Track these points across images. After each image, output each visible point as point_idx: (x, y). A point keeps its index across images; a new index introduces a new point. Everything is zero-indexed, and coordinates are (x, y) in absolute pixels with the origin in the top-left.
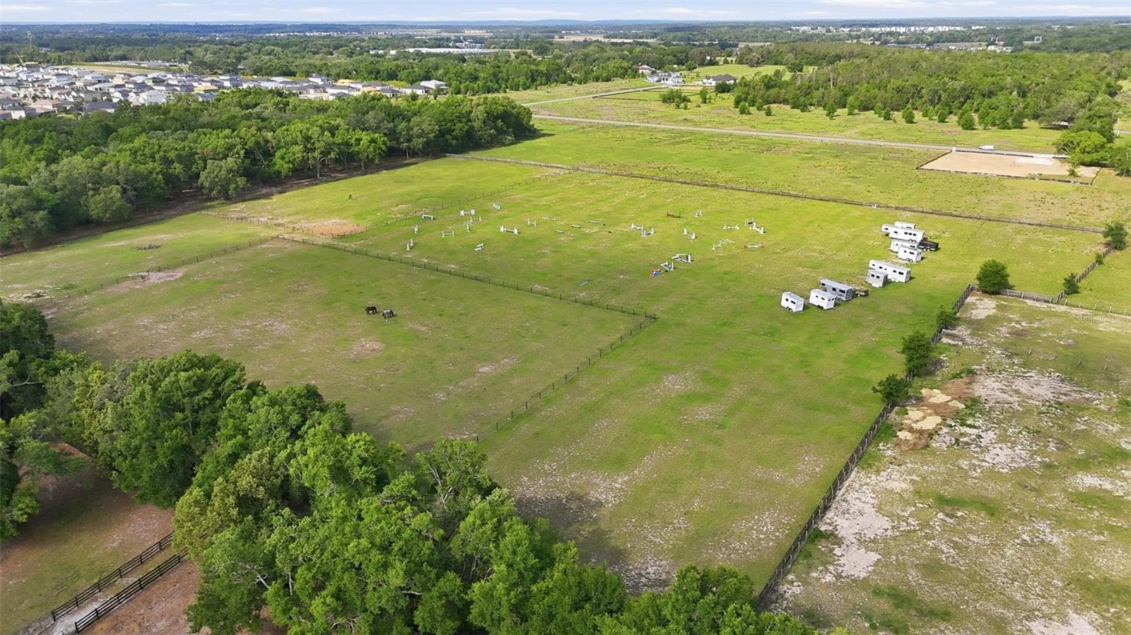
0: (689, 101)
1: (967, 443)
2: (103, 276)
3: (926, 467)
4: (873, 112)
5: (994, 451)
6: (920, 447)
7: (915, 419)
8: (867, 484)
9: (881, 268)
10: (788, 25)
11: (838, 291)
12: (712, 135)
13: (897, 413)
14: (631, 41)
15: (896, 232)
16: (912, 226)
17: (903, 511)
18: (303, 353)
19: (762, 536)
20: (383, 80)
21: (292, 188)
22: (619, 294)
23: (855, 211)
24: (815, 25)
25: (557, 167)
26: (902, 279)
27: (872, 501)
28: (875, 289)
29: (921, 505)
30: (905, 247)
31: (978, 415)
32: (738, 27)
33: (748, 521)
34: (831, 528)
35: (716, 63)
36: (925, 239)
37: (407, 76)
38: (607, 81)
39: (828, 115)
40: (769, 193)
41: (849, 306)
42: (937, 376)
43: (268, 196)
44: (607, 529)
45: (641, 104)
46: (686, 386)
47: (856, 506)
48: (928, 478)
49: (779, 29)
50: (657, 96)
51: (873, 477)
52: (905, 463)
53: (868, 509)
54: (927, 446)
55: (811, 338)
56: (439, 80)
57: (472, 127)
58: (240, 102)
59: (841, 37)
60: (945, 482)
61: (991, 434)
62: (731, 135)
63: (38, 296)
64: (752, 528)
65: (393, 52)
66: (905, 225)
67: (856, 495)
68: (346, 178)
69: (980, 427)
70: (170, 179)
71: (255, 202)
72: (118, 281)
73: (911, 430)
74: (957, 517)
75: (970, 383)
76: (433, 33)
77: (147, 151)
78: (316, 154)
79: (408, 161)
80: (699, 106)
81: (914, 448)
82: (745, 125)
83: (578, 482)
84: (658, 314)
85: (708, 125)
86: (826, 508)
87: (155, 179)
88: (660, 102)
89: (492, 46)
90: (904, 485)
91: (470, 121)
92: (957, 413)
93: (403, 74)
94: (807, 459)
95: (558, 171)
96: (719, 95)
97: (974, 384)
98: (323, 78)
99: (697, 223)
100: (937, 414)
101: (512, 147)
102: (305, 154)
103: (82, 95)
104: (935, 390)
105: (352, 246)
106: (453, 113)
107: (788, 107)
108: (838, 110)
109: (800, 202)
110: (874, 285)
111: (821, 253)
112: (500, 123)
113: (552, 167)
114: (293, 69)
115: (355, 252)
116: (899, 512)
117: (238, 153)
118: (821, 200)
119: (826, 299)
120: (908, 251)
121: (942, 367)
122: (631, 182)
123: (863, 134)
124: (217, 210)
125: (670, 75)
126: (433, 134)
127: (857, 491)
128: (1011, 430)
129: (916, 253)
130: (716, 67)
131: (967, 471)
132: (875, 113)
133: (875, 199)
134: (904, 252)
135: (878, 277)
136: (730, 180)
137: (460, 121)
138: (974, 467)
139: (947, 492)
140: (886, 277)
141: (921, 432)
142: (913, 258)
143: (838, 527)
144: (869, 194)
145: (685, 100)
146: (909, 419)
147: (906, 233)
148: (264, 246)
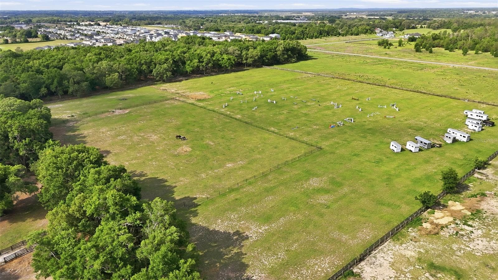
0: (392, 45)
1: (463, 235)
2: (100, 110)
3: (431, 245)
4: (490, 53)
5: (477, 242)
6: (432, 233)
7: (437, 217)
8: (392, 250)
9: (453, 133)
10: (463, 10)
11: (423, 143)
12: (396, 61)
13: (429, 213)
14: (378, 17)
15: (471, 115)
16: (482, 112)
17: (406, 268)
18: (157, 149)
19: (320, 269)
20: (255, 33)
21: (192, 78)
22: (309, 135)
23: (454, 103)
24: (477, 10)
25: (310, 74)
26: (465, 140)
27: (390, 260)
28: (447, 144)
29: (418, 267)
30: (473, 123)
31: (477, 220)
32: (435, 11)
33: (317, 260)
34: (360, 271)
35: (416, 28)
36: (488, 120)
37: (265, 32)
38: (357, 35)
39: (463, 54)
40: (410, 91)
41: (428, 152)
42: (462, 195)
43: (180, 81)
44: (244, 253)
45: (367, 46)
46: (320, 184)
47: (380, 260)
48: (430, 252)
49: (457, 12)
50: (376, 42)
51: (397, 247)
52: (420, 241)
53: (386, 264)
54: (438, 233)
55: (398, 167)
56: (278, 34)
57: (276, 54)
58: (186, 41)
59: (490, 16)
60: (439, 256)
61: (480, 232)
62: (406, 62)
63: (73, 116)
64: (316, 264)
65: (266, 22)
66: (478, 111)
67: (383, 255)
68: (216, 75)
69: (475, 227)
70: (140, 72)
71: (174, 83)
72: (103, 113)
73: (432, 223)
74: (437, 277)
75: (480, 201)
76: (288, 14)
77: (134, 60)
78: (203, 64)
79: (246, 69)
80: (396, 48)
81: (429, 233)
82: (416, 57)
83: (243, 226)
84: (323, 147)
85: (396, 57)
86: (361, 259)
87: (133, 71)
88: (377, 45)
89: (312, 19)
90: (413, 254)
91: (276, 51)
92: (465, 217)
93: (263, 31)
94: (365, 231)
95: (310, 75)
96: (409, 43)
97: (483, 202)
98: (230, 32)
99: (366, 103)
100: (452, 216)
101: (295, 63)
102: (198, 64)
103: (136, 38)
104: (457, 203)
105: (201, 104)
106: (268, 48)
107: (444, 49)
108: (469, 51)
109: (425, 96)
110: (447, 142)
111: (425, 123)
112: (289, 53)
113: (308, 73)
114: (220, 28)
115: (201, 107)
116: (403, 268)
117: (170, 62)
118: (438, 96)
119: (414, 147)
120: (474, 125)
121: (468, 190)
122: (343, 81)
123: (479, 64)
124: (158, 85)
125: (388, 33)
126: (257, 57)
127: (384, 253)
128: (493, 231)
129: (478, 126)
130: (416, 29)
131: (454, 251)
132: (491, 53)
133: (470, 97)
134: (472, 126)
135: (450, 138)
136: (393, 84)
137: (271, 52)
138: (460, 249)
139: (437, 261)
140: (455, 138)
141: (437, 225)
142: (477, 129)
143: (364, 271)
144: (467, 94)
145: (391, 45)
146: (434, 217)
147: (477, 116)
148: (167, 102)
